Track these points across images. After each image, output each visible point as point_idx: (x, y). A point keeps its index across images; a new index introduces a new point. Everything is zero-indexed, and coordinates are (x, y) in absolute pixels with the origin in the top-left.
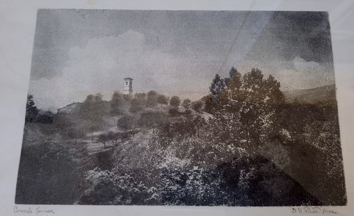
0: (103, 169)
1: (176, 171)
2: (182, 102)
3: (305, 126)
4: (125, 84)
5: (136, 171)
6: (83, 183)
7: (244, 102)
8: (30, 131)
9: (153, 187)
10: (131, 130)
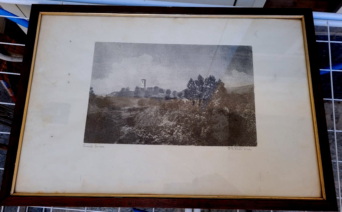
0: (130, 126)
1: (168, 128)
2: (172, 92)
3: (237, 105)
4: (142, 83)
5: (147, 127)
6: (119, 133)
7: (205, 93)
8: (91, 106)
9: (156, 136)
10: (145, 106)
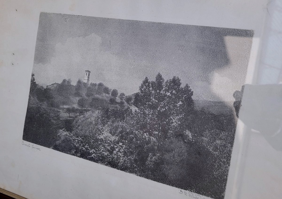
0: (67, 131)
1: (109, 143)
2: (119, 94)
3: (205, 131)
4: (86, 75)
5: (85, 136)
6: (56, 136)
7: (162, 103)
9: (93, 150)
10: (85, 109)
